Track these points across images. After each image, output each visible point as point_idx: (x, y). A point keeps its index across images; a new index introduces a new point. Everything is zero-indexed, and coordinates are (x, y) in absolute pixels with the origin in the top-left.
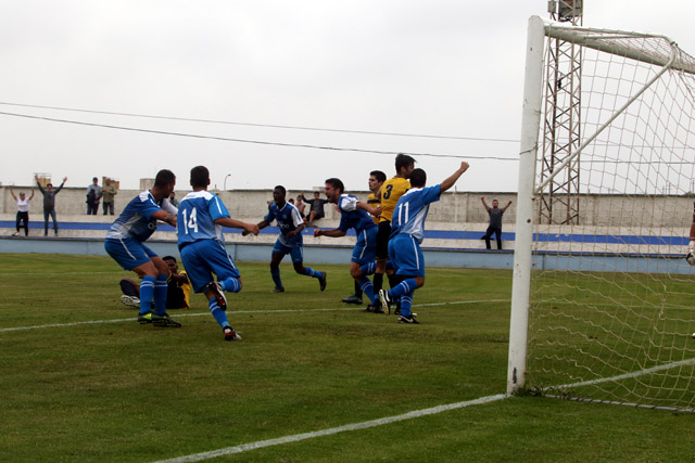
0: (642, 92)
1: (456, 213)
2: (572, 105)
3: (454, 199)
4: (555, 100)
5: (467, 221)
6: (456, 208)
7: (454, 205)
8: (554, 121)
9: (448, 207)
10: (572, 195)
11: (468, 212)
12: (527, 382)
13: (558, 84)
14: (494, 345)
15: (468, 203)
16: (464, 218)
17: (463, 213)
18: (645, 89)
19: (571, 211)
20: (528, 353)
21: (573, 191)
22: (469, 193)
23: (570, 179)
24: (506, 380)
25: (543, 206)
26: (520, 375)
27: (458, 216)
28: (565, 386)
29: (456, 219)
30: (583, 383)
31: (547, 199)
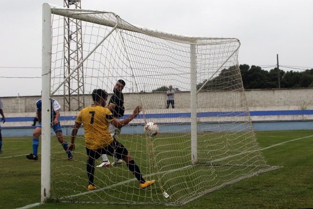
0: (103, 41)
1: (20, 108)
2: (78, 48)
3: (18, 100)
4: (69, 46)
5: (26, 112)
6: (20, 105)
7: (18, 103)
8: (69, 56)
9: (15, 105)
10: (81, 95)
11: (26, 107)
12: (51, 195)
13: (70, 37)
14: (36, 177)
15: (25, 102)
16: (24, 110)
17: (23, 107)
18: (104, 39)
19: (81, 104)
20: (51, 180)
21: (81, 93)
22: (26, 97)
23: (79, 87)
24: (40, 195)
25: (66, 102)
26: (47, 192)
27: (21, 109)
28: (72, 196)
29: (20, 111)
30: (81, 194)
31: (68, 98)
